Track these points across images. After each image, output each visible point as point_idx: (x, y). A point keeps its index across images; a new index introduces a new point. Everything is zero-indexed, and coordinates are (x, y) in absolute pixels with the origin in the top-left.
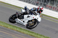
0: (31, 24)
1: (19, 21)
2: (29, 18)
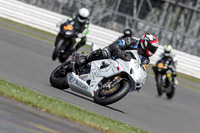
0: (108, 89)
1: (77, 82)
2: (104, 69)
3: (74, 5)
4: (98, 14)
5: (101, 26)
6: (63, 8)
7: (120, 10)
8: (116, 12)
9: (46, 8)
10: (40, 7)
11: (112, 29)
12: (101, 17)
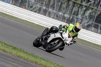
3: (73, 18)
4: (85, 24)
5: (86, 29)
6: (67, 20)
7: (96, 22)
8: (94, 23)
9: (59, 20)
10: (56, 19)
11: (92, 31)
12: (86, 25)
